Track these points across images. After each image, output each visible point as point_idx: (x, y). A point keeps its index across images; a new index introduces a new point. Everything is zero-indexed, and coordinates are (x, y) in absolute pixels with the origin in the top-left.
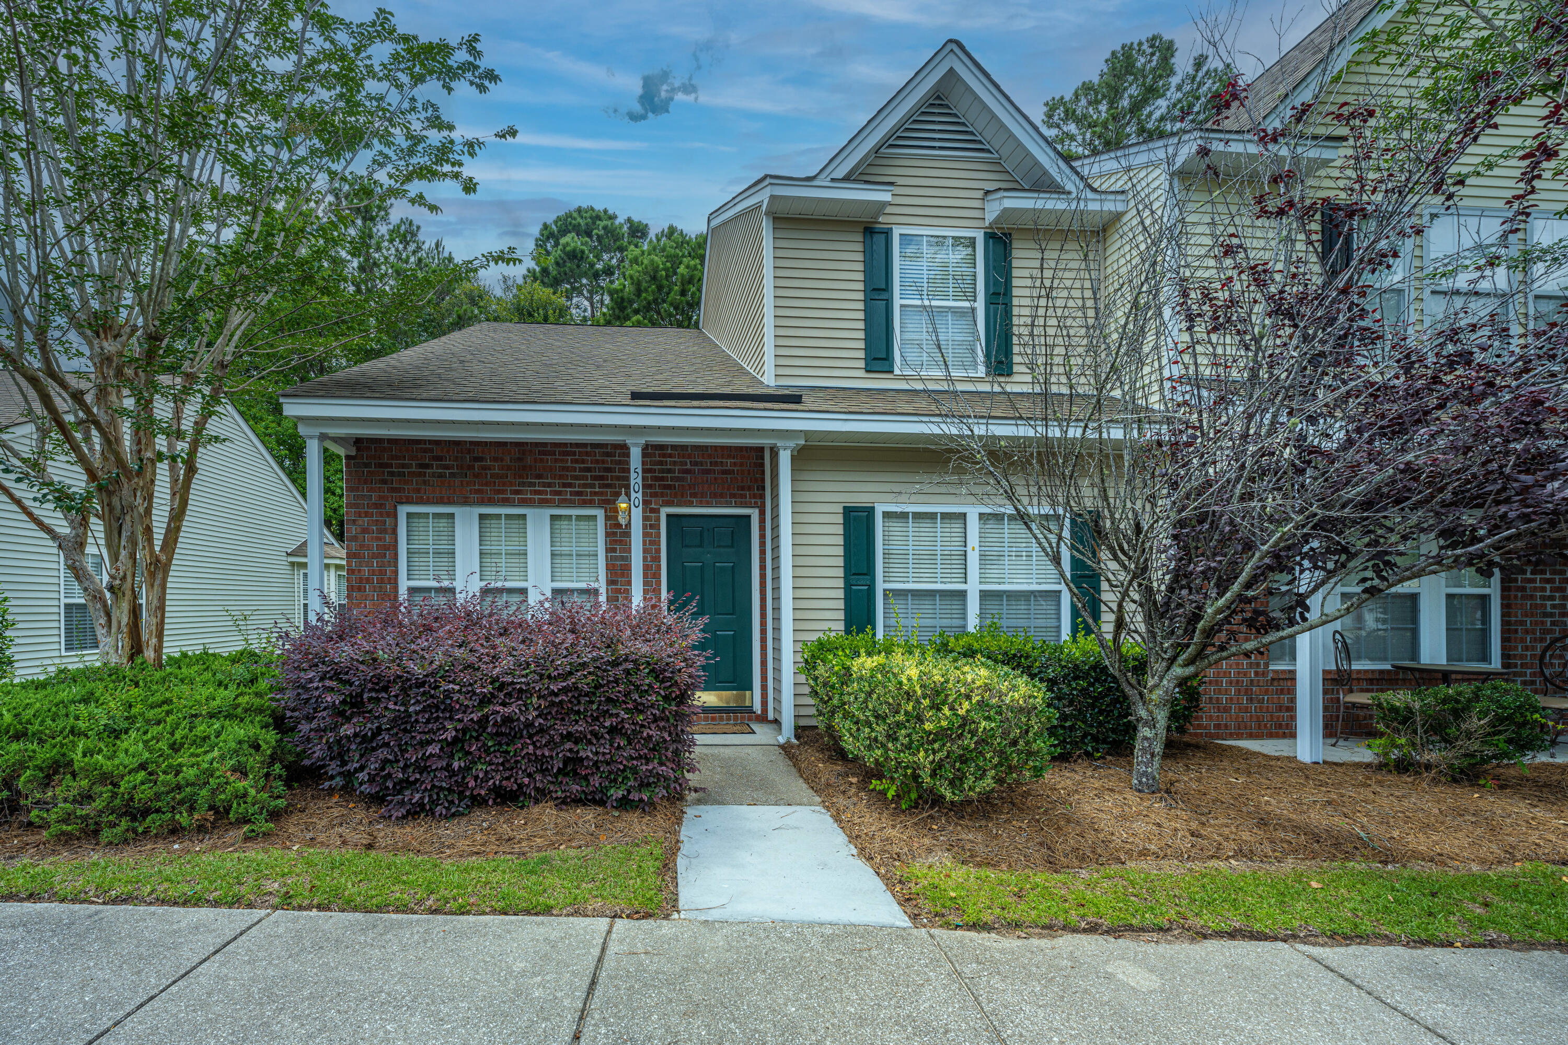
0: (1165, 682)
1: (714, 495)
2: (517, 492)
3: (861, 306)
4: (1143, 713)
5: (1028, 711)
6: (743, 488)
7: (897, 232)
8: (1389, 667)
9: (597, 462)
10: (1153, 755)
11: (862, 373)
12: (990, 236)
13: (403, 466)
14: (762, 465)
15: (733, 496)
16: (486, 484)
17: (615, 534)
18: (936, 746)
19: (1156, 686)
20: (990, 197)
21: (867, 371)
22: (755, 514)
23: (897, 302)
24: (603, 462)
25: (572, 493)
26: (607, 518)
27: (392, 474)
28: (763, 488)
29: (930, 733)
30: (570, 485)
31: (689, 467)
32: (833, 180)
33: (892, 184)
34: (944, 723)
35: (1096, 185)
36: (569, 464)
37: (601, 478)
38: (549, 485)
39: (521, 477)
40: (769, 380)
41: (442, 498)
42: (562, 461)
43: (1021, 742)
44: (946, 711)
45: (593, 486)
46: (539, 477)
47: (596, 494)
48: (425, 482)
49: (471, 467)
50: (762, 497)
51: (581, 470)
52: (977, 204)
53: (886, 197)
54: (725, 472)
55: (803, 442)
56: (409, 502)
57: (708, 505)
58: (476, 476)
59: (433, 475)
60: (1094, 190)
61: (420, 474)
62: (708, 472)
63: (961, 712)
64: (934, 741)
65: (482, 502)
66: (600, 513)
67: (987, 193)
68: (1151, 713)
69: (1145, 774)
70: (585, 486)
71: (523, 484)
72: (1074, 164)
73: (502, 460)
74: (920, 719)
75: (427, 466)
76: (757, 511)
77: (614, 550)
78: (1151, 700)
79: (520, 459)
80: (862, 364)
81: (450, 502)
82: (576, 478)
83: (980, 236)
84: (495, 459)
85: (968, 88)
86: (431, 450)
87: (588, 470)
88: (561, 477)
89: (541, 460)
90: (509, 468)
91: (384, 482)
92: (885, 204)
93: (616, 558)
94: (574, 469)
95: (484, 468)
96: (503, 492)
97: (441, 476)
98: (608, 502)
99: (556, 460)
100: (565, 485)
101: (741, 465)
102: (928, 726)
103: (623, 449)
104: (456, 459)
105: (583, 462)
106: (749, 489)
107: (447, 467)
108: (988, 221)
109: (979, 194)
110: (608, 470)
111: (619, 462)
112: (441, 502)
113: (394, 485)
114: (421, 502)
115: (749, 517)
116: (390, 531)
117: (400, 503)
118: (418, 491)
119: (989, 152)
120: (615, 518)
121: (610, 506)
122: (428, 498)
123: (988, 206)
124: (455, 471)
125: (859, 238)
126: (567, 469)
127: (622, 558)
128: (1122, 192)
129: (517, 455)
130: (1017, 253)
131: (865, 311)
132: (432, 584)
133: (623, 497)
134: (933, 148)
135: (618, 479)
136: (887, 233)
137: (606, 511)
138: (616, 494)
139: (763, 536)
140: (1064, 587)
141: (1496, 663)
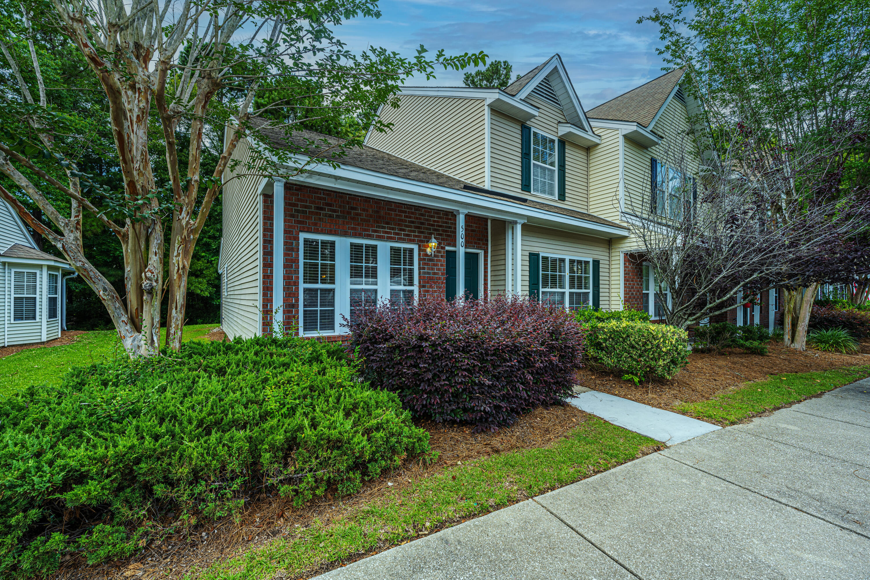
2: (375, 231)
3: (520, 160)
7: (533, 129)
9: (417, 218)
11: (520, 191)
12: (559, 141)
13: (306, 207)
14: (487, 229)
16: (358, 225)
17: (424, 259)
20: (561, 125)
21: (522, 190)
22: (482, 253)
23: (533, 161)
24: (420, 219)
25: (404, 235)
26: (420, 250)
27: (298, 211)
28: (487, 240)
30: (404, 230)
32: (520, 99)
33: (538, 109)
36: (403, 218)
37: (419, 228)
38: (393, 229)
39: (378, 222)
40: (487, 186)
41: (331, 231)
42: (400, 216)
45: (414, 232)
46: (387, 223)
47: (416, 236)
48: (320, 219)
49: (349, 213)
50: (487, 246)
52: (555, 126)
53: (536, 114)
55: (526, 221)
56: (309, 231)
58: (353, 219)
59: (326, 215)
60: (593, 132)
61: (317, 214)
67: (559, 122)
70: (411, 231)
71: (379, 227)
72: (589, 120)
73: (367, 211)
74: (658, 347)
75: (322, 209)
76: (484, 252)
77: (424, 268)
79: (377, 212)
80: (520, 186)
81: (335, 234)
82: (407, 226)
83: (556, 139)
84: (364, 210)
85: (560, 76)
86: (324, 199)
87: (413, 222)
88: (399, 225)
89: (389, 214)
90: (371, 216)
91: (293, 216)
92: (534, 116)
94: (406, 221)
95: (357, 214)
96: (368, 230)
97: (330, 216)
98: (422, 241)
99: (396, 215)
100: (401, 230)
101: (479, 228)
104: (340, 207)
105: (410, 217)
106: (482, 240)
107: (335, 211)
108: (559, 134)
109: (556, 122)
110: (422, 223)
111: (428, 220)
112: (330, 233)
113: (299, 219)
114: (317, 232)
115: (477, 254)
116: (295, 250)
117: (302, 231)
118: (315, 224)
119: (559, 105)
120: (425, 251)
121: (423, 243)
122: (322, 229)
123: (559, 128)
124: (339, 214)
125: (520, 128)
126: (401, 220)
127: (429, 273)
128: (600, 136)
129: (376, 209)
130: (567, 151)
131: (522, 162)
132: (320, 286)
133: (433, 240)
134: (543, 96)
135: (427, 229)
136: (529, 129)
137: (420, 246)
138: (425, 237)
139: (486, 264)
140: (591, 290)
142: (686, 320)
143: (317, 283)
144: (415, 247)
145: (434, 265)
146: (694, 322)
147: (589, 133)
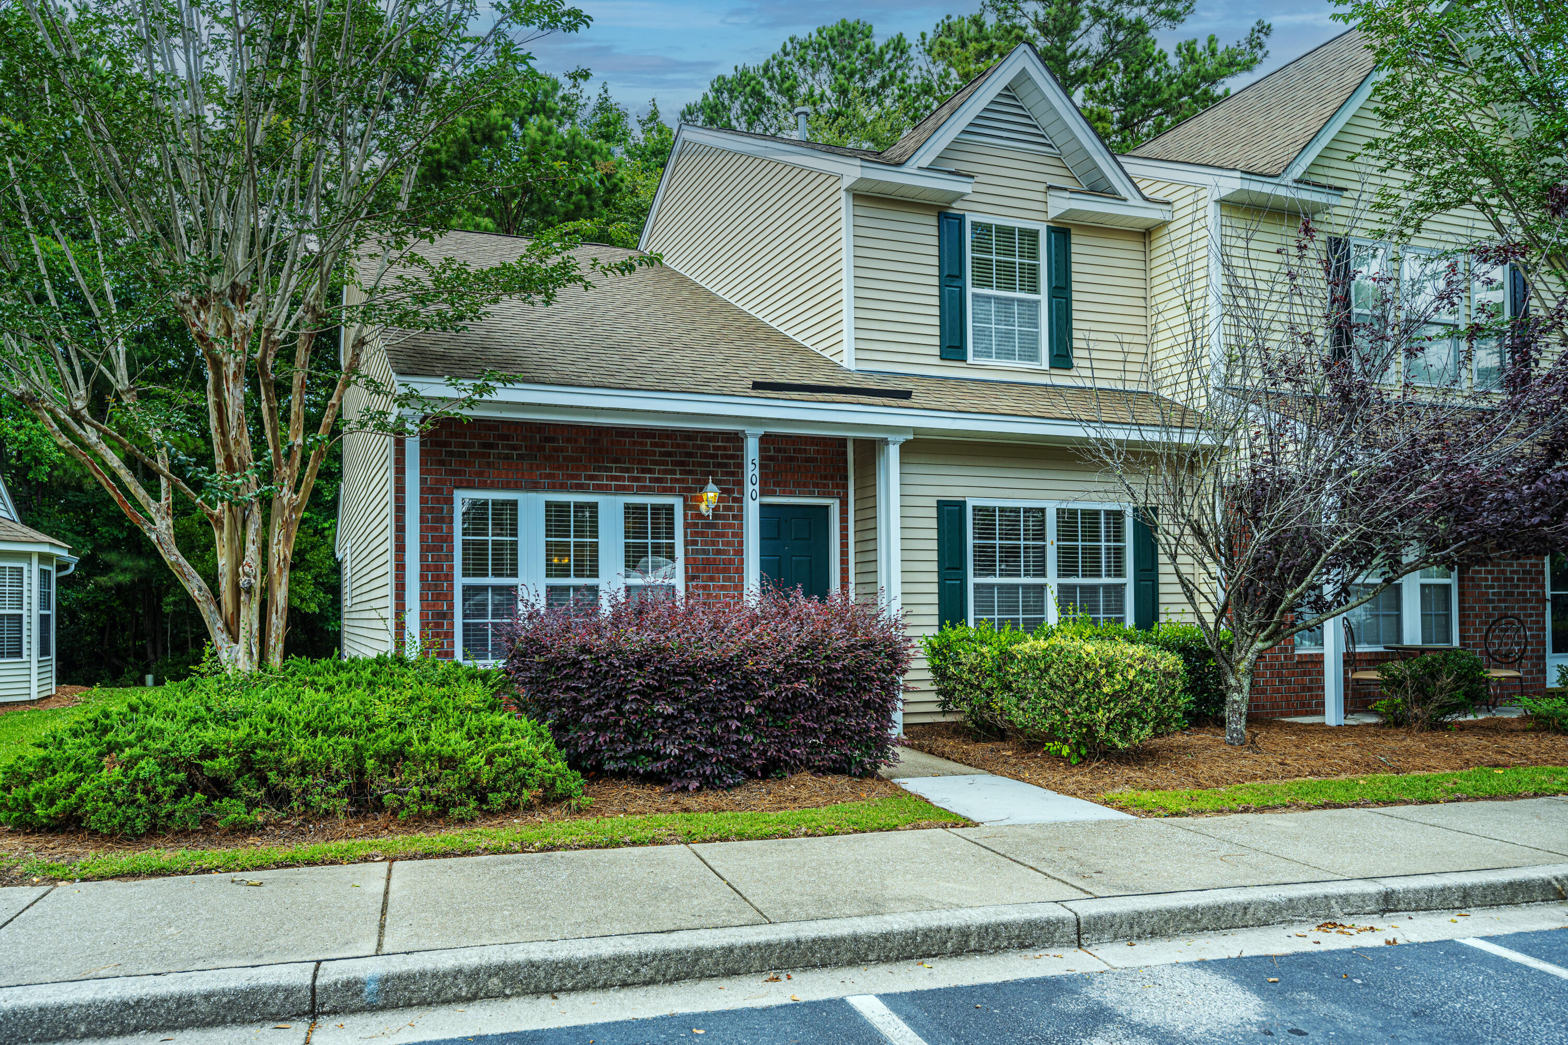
0: (1249, 655)
1: (797, 484)
2: (592, 478)
3: (936, 291)
4: (1233, 682)
5: (1173, 675)
6: (826, 478)
7: (970, 218)
9: (678, 446)
10: (1241, 715)
11: (937, 361)
12: (1051, 230)
13: (464, 445)
14: (845, 454)
15: (816, 485)
16: (558, 468)
17: (696, 525)
18: (1112, 705)
19: (1243, 659)
20: (1052, 192)
21: (942, 359)
22: (834, 505)
23: (970, 290)
24: (685, 446)
25: (651, 480)
26: (686, 507)
27: (450, 454)
28: (846, 478)
29: (1107, 695)
30: (650, 471)
31: (772, 453)
32: (920, 168)
33: (973, 176)
34: (1117, 687)
35: (1146, 193)
36: (648, 448)
37: (682, 464)
38: (627, 470)
39: (597, 461)
40: (849, 364)
41: (508, 483)
42: (641, 444)
43: (1170, 699)
44: (1118, 676)
45: (674, 472)
46: (616, 461)
47: (677, 481)
48: (489, 465)
49: (541, 449)
50: (845, 487)
51: (661, 455)
52: (1040, 197)
53: (966, 188)
54: (808, 460)
55: (911, 437)
56: (470, 486)
57: (792, 494)
58: (548, 458)
59: (499, 456)
60: (1146, 199)
61: (483, 455)
62: (791, 459)
63: (1130, 678)
64: (1109, 701)
65: (553, 488)
67: (1050, 187)
68: (1239, 680)
69: (1236, 730)
70: (666, 472)
71: (599, 469)
73: (576, 441)
74: (1098, 685)
75: (492, 446)
76: (837, 501)
77: (695, 543)
78: (1239, 670)
79: (596, 443)
80: (937, 351)
81: (517, 487)
82: (656, 463)
83: (1042, 228)
84: (568, 442)
85: (1037, 87)
87: (669, 454)
88: (640, 462)
89: (619, 443)
90: (583, 450)
91: (441, 463)
92: (960, 193)
93: (696, 552)
94: (654, 453)
95: (557, 450)
96: (577, 477)
97: (507, 457)
98: (689, 490)
99: (634, 443)
100: (644, 471)
101: (825, 452)
102: (1105, 690)
104: (524, 439)
105: (663, 445)
106: (832, 478)
107: (514, 448)
108: (1051, 215)
109: (1042, 187)
110: (690, 455)
111: (701, 447)
112: (506, 487)
113: (453, 467)
114: (483, 486)
115: (826, 508)
116: (447, 520)
117: (458, 488)
118: (481, 474)
119: (1050, 146)
120: (698, 508)
121: (691, 494)
122: (492, 482)
123: (1050, 200)
124: (523, 452)
125: (934, 222)
126: (646, 453)
127: (704, 552)
128: (1167, 204)
129: (592, 437)
130: (1074, 248)
131: (941, 297)
132: (490, 580)
133: (711, 486)
134: (999, 137)
135: (700, 464)
136: (961, 219)
137: (685, 500)
138: (697, 481)
139: (844, 528)
140: (1129, 580)
141: (1456, 642)
143: (486, 575)
144: (677, 502)
145: (718, 535)
147: (1132, 202)
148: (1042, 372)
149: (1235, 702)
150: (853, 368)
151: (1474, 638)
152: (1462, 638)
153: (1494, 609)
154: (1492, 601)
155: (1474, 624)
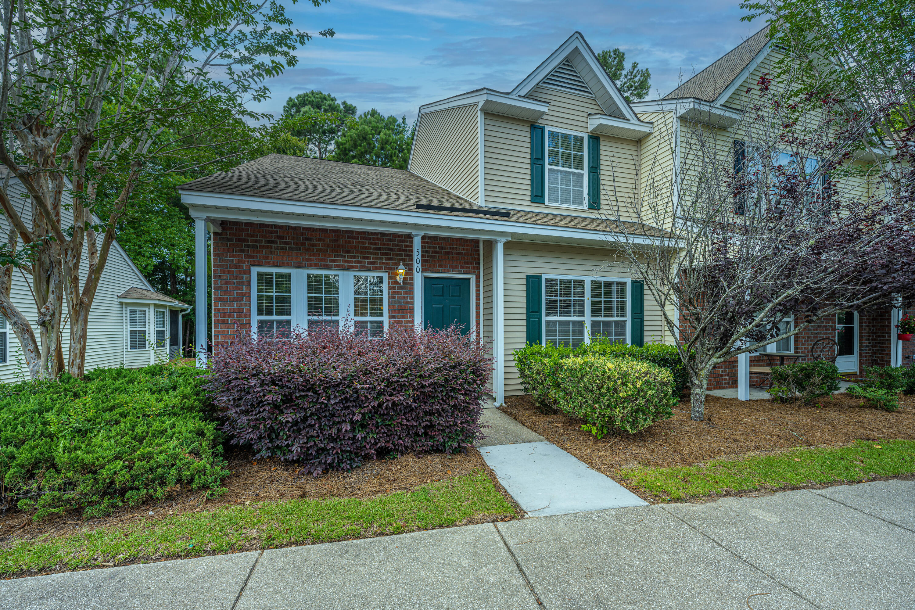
0: (708, 366)
1: (452, 267)
2: (334, 261)
3: (529, 167)
4: (696, 382)
5: (666, 384)
6: (467, 263)
7: (547, 129)
8: (758, 354)
9: (384, 244)
10: (701, 402)
11: (529, 203)
12: (590, 137)
13: (256, 241)
14: (478, 250)
15: (462, 267)
16: (314, 255)
17: (394, 288)
18: (625, 404)
19: (703, 368)
20: (591, 117)
21: (532, 202)
22: (473, 278)
23: (547, 167)
24: (388, 245)
25: (368, 263)
26: (389, 278)
27: (248, 246)
28: (479, 264)
29: (624, 398)
30: (367, 258)
31: (438, 250)
32: (519, 96)
33: (548, 103)
34: (629, 392)
35: (641, 119)
36: (367, 245)
37: (386, 254)
38: (354, 257)
39: (336, 251)
40: (481, 202)
41: (283, 263)
42: (362, 243)
44: (630, 385)
45: (382, 259)
46: (348, 252)
47: (383, 263)
48: (271, 252)
49: (303, 244)
50: (478, 268)
51: (374, 249)
52: (584, 120)
53: (545, 109)
54: (458, 254)
55: (510, 239)
56: (260, 265)
57: (449, 272)
58: (307, 250)
59: (277, 248)
61: (268, 247)
62: (448, 253)
63: (638, 386)
64: (624, 402)
65: (310, 267)
66: (385, 276)
67: (590, 114)
68: (700, 381)
69: (698, 411)
70: (377, 258)
71: (338, 256)
72: (631, 106)
73: (324, 240)
74: (616, 391)
75: (273, 242)
76: (474, 276)
77: (394, 297)
78: (700, 375)
79: (336, 241)
80: (529, 198)
81: (289, 266)
82: (371, 253)
83: (586, 136)
84: (320, 240)
85: (584, 59)
86: (276, 232)
87: (379, 249)
88: (362, 253)
89: (350, 242)
90: (328, 246)
91: (242, 251)
92: (543, 113)
93: (395, 302)
94: (370, 248)
95: (313, 245)
96: (325, 260)
97: (282, 249)
98: (390, 268)
99: (359, 242)
100: (364, 258)
101: (467, 250)
102: (621, 394)
103: (410, 237)
104: (293, 238)
105: (375, 244)
106: (471, 263)
107: (286, 243)
108: (590, 130)
109: (586, 115)
110: (391, 249)
111: (398, 245)
112: (282, 265)
113: (249, 254)
114: (268, 265)
115: (468, 280)
116: (246, 283)
117: (254, 265)
118: (267, 258)
119: (590, 93)
120: (395, 278)
121: (391, 271)
122: (274, 263)
123: (589, 121)
124: (293, 246)
125: (528, 129)
126: (365, 248)
127: (399, 302)
128: (651, 123)
129: (334, 238)
130: (602, 148)
131: (531, 169)
132: (275, 318)
133: (401, 266)
134: (564, 87)
135: (397, 255)
136: (542, 129)
137: (389, 274)
138: (396, 264)
139: (478, 291)
140: (628, 318)
141: (792, 351)
142: (712, 356)
143: (272, 315)
145: (407, 293)
146: (722, 359)
147: (632, 122)
148: (584, 211)
149: (698, 394)
150: (483, 205)
151: (802, 348)
152: (796, 348)
153: (812, 334)
154: (811, 330)
155: (802, 341)
